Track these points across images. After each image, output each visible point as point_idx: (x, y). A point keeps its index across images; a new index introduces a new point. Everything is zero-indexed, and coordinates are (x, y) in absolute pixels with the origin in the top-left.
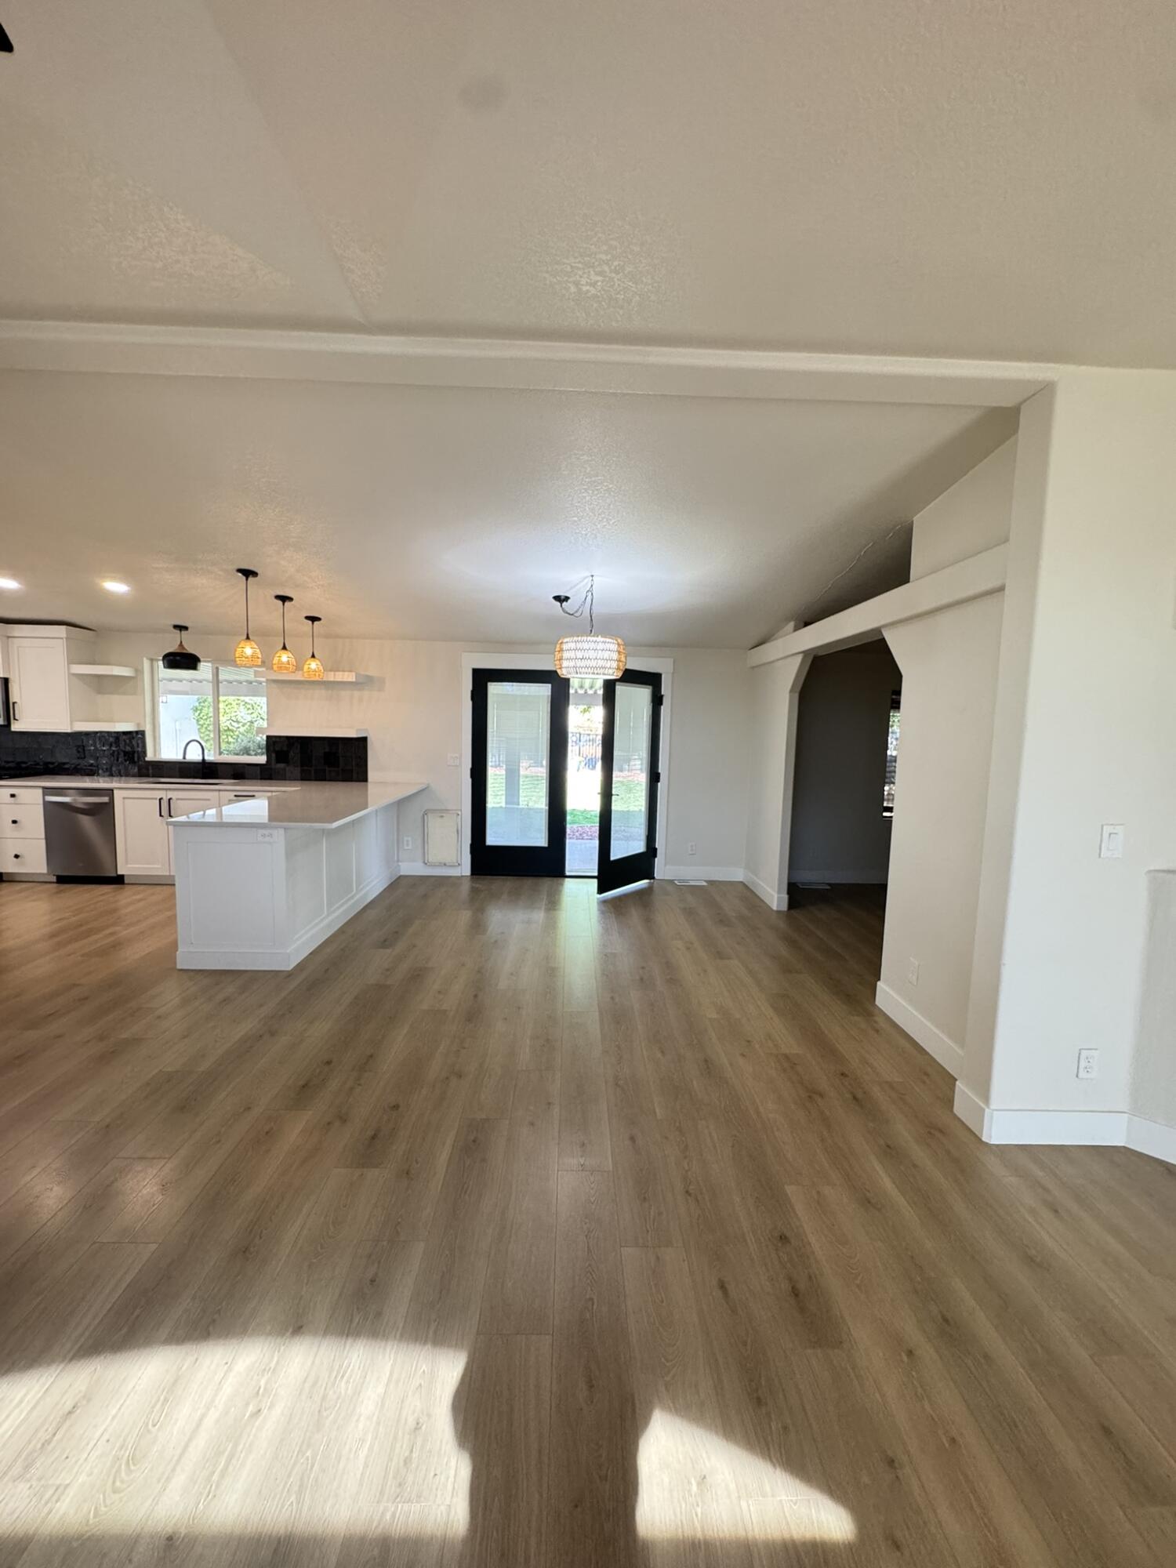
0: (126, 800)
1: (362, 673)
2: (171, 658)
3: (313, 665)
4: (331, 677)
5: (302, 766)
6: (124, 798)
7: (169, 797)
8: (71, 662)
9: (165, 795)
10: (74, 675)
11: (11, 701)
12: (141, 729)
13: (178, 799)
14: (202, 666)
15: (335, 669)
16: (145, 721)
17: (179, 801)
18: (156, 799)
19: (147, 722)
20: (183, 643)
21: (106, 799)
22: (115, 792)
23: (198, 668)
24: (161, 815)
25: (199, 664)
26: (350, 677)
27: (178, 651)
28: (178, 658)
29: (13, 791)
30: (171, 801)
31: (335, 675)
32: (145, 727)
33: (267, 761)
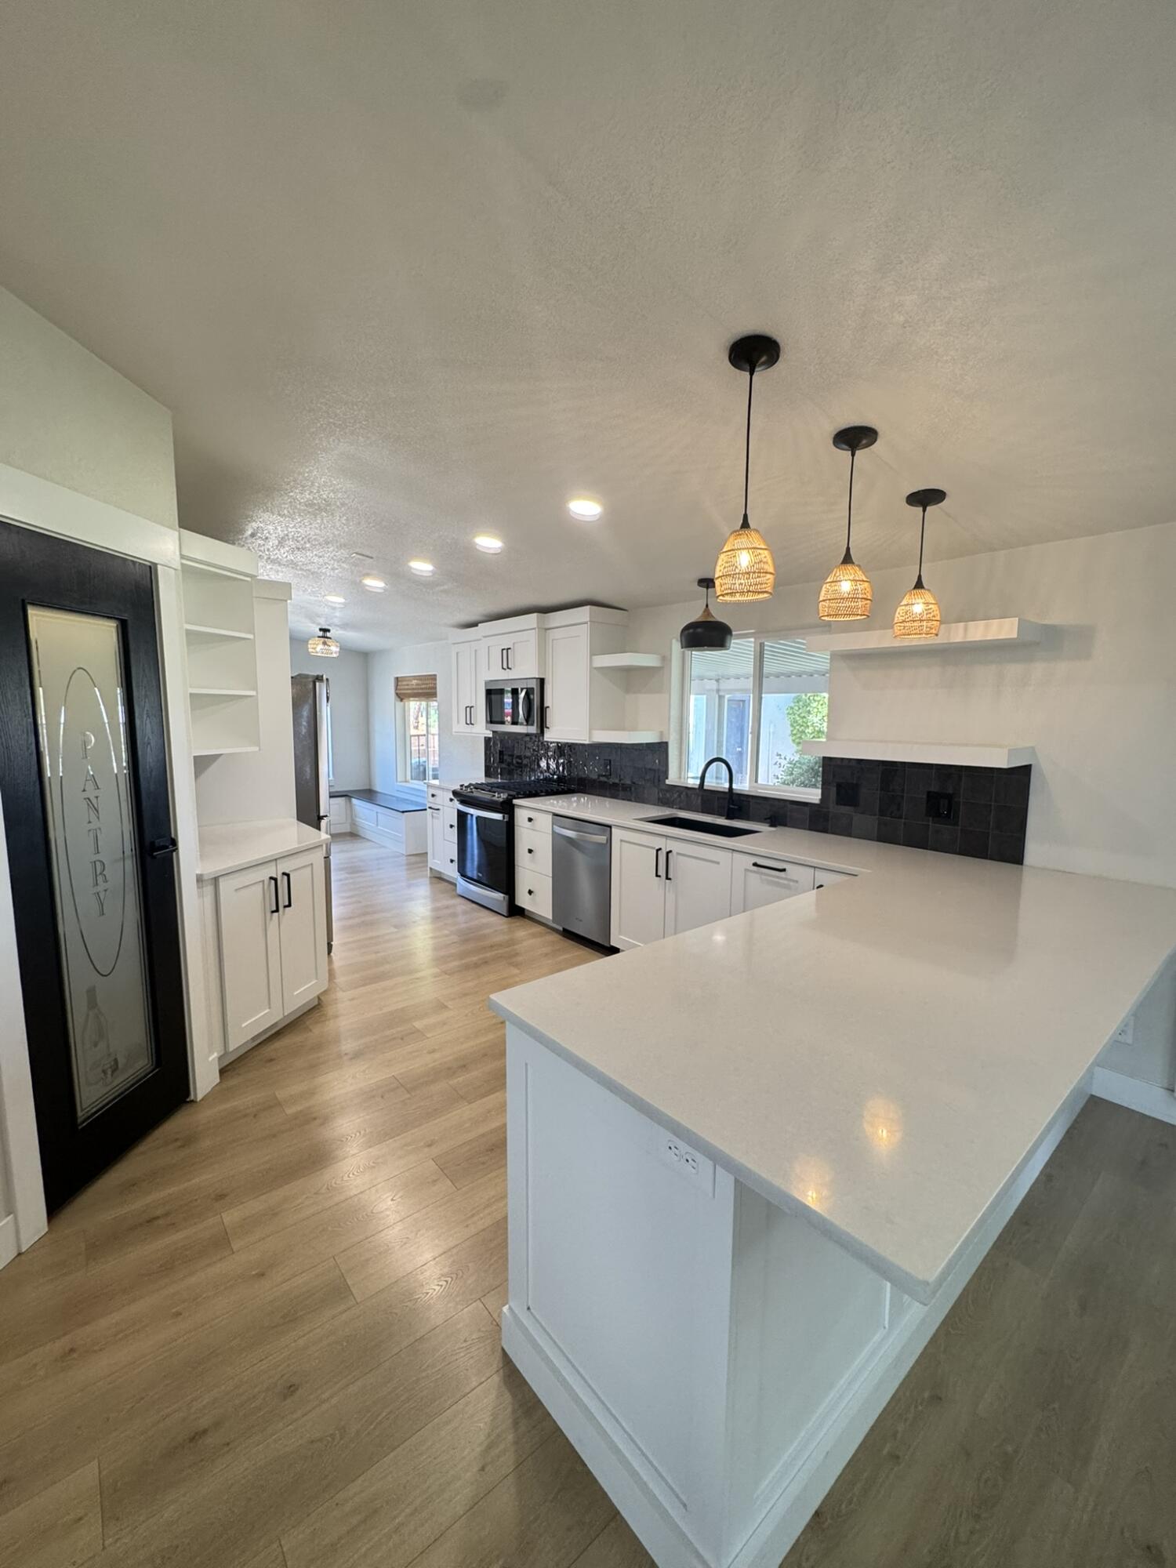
0: (623, 843)
1: (1033, 619)
2: (691, 631)
3: (918, 605)
4: (958, 634)
5: (882, 813)
6: (621, 841)
7: (668, 850)
8: (593, 653)
9: (666, 845)
10: (595, 668)
11: (545, 705)
12: (664, 740)
13: (678, 854)
14: (734, 643)
15: (968, 615)
16: (669, 730)
17: (680, 857)
18: (654, 848)
19: (672, 730)
20: (709, 606)
21: (602, 839)
22: (613, 830)
23: (728, 645)
24: (657, 876)
25: (729, 637)
26: (1005, 629)
27: (704, 620)
28: (699, 630)
29: (532, 814)
30: (670, 855)
31: (966, 629)
32: (669, 738)
33: (821, 800)
